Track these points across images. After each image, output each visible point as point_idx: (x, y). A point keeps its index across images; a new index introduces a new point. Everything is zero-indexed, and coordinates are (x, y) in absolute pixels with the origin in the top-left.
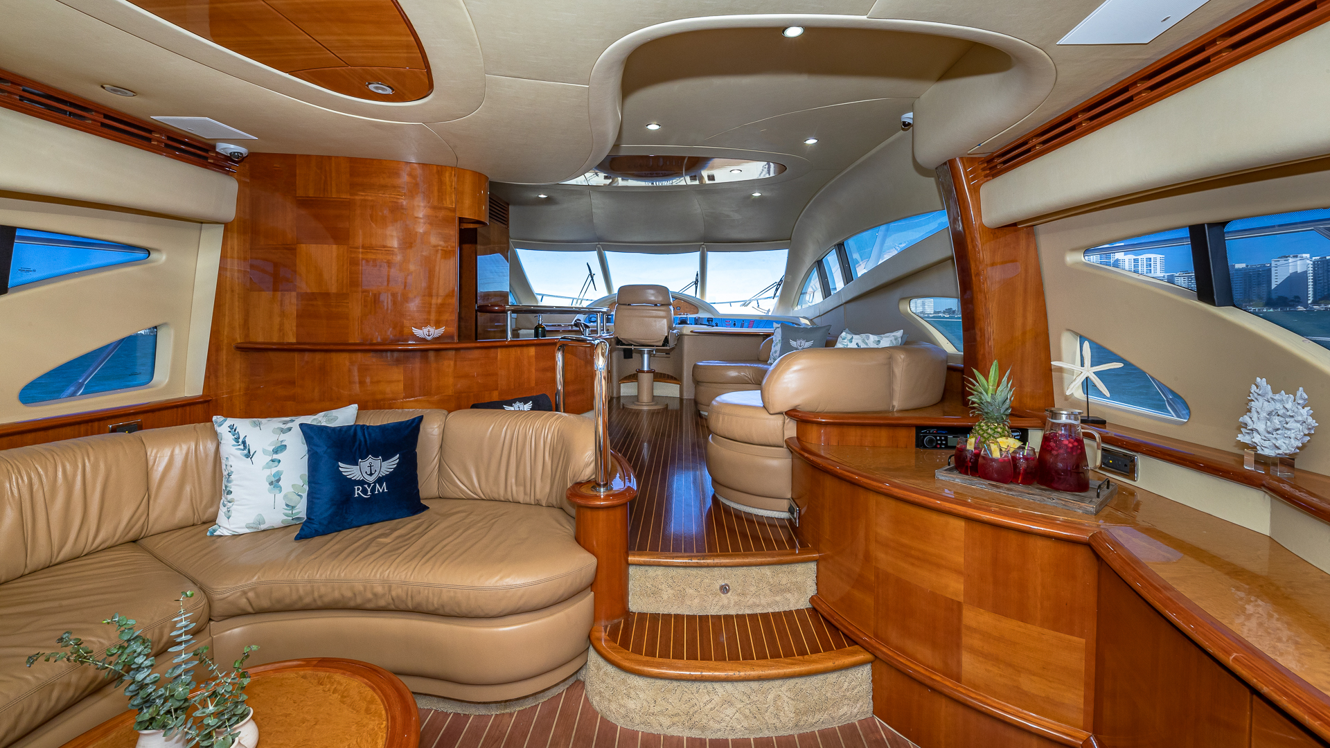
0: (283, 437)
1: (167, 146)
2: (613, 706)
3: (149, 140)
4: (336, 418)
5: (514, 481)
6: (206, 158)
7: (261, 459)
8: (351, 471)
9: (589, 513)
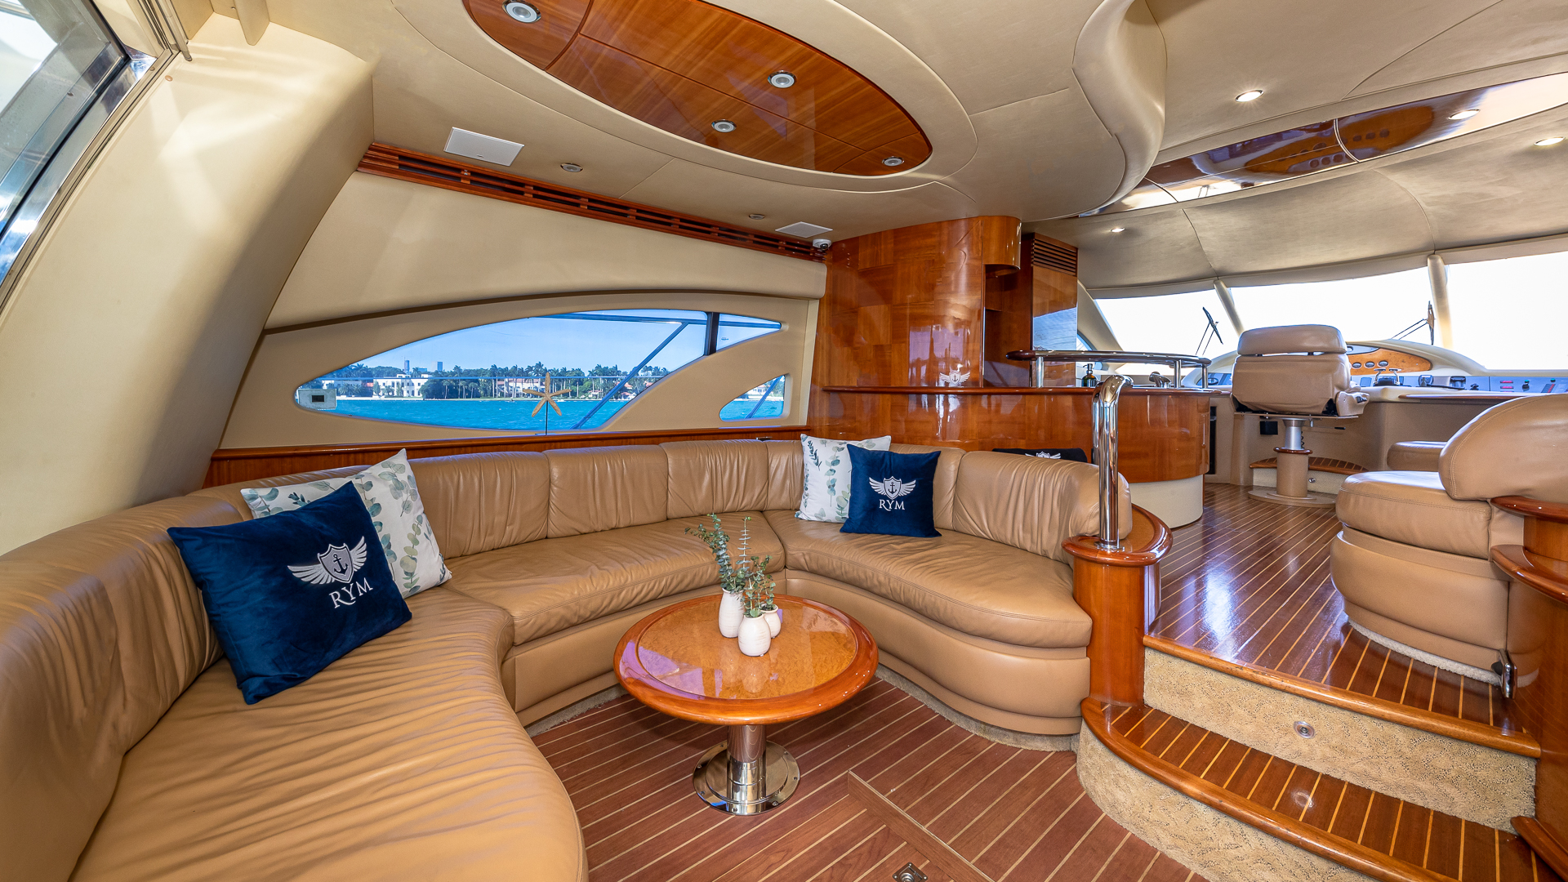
0: (838, 454)
1: (787, 248)
2: (1099, 788)
3: (777, 246)
4: (874, 445)
5: (1021, 526)
6: (809, 253)
7: (825, 468)
8: (879, 487)
9: (1084, 565)
